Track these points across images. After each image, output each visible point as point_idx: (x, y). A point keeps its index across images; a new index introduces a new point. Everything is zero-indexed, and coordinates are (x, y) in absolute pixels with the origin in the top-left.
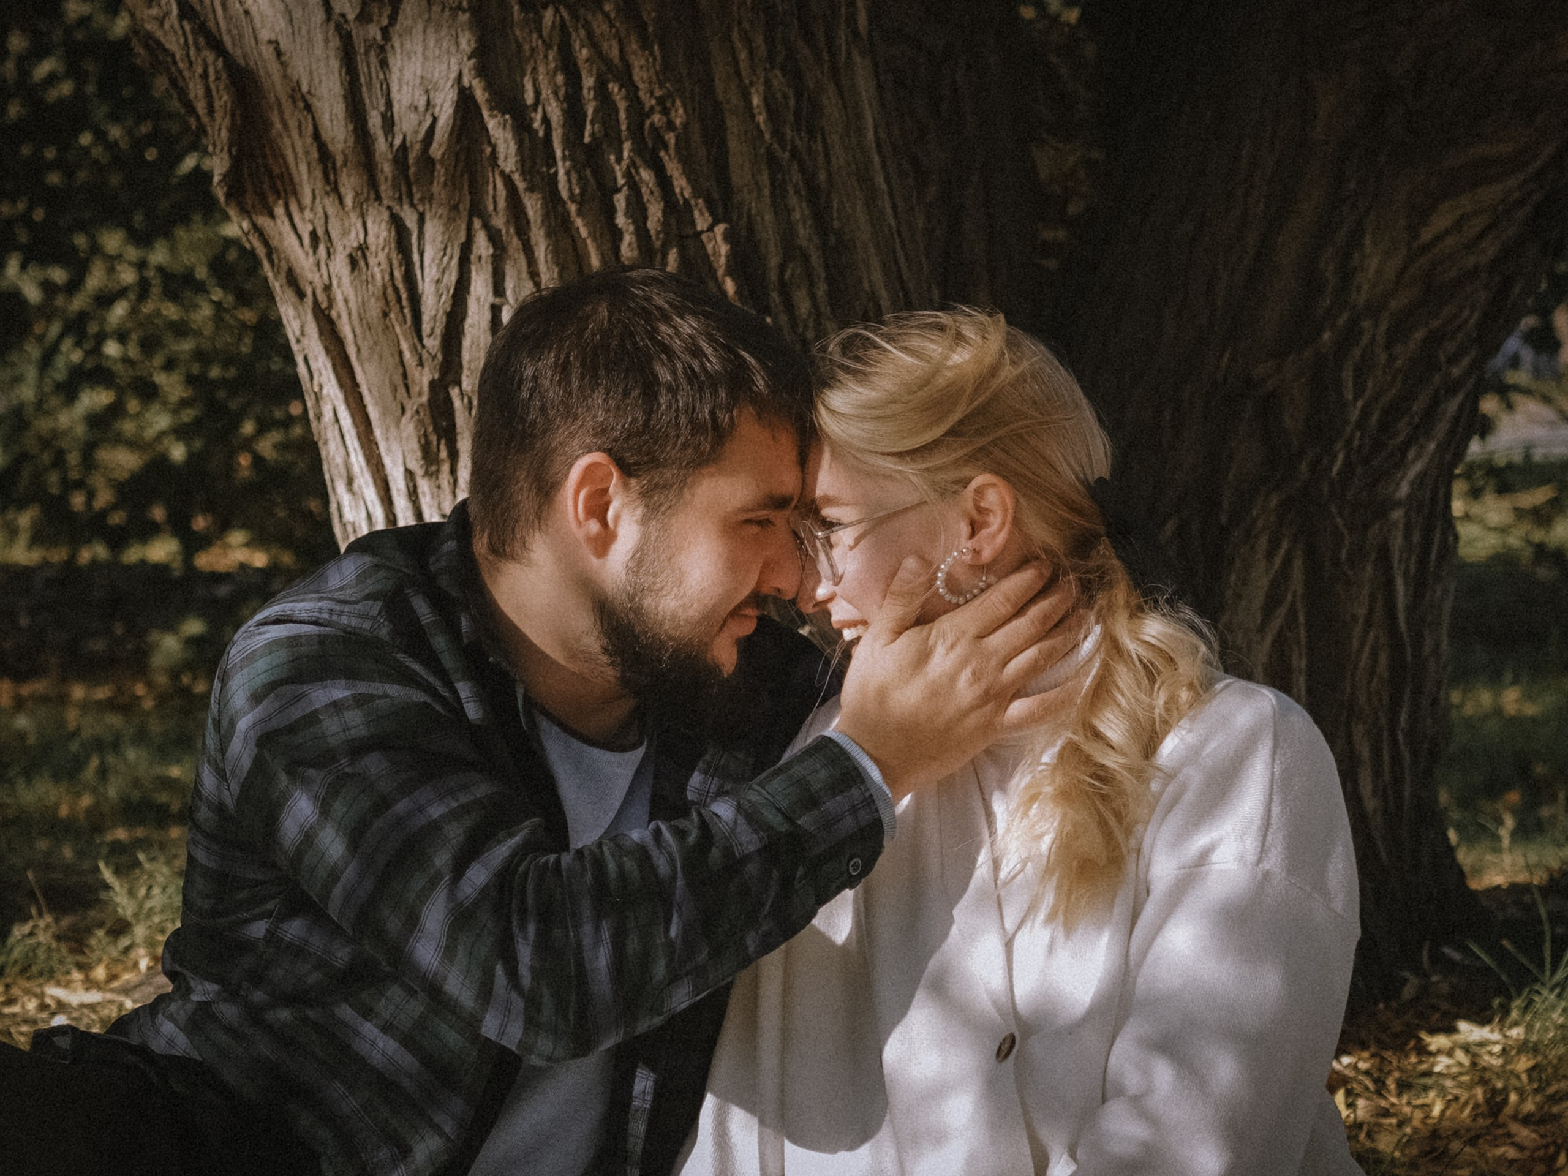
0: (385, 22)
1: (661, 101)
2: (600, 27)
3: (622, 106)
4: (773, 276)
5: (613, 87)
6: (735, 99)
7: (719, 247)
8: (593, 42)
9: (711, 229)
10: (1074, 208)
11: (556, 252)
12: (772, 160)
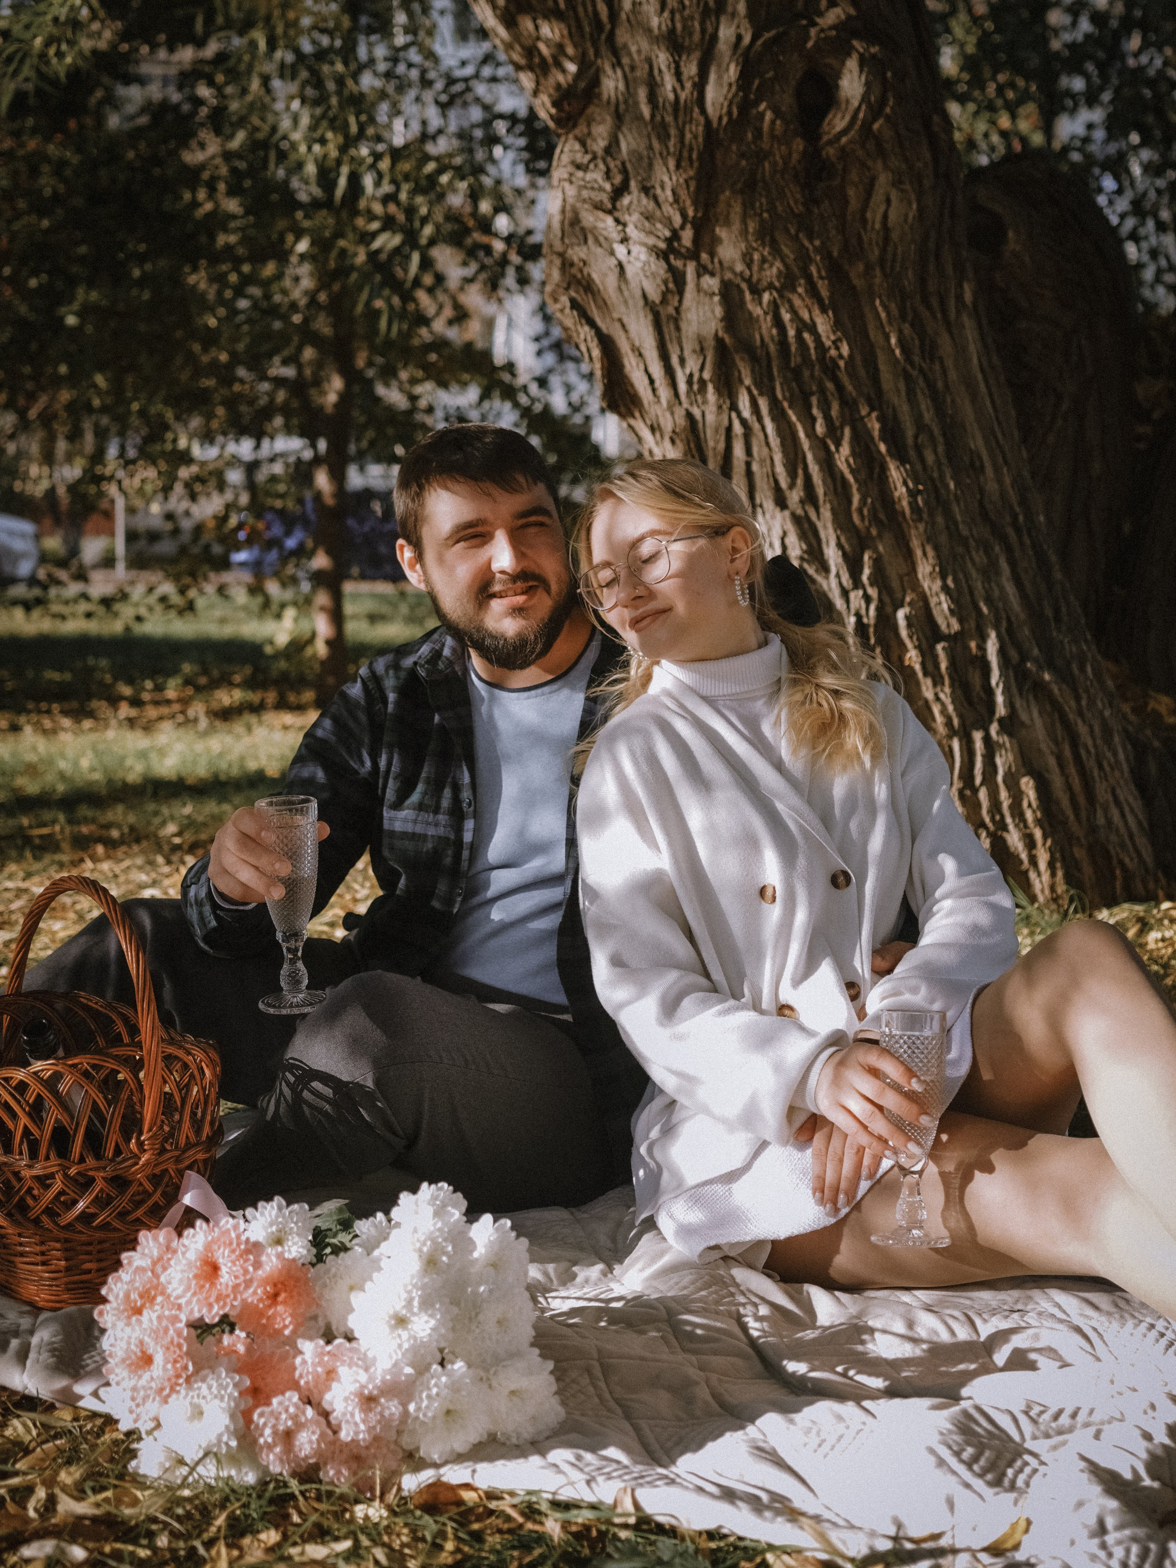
0: (676, 304)
1: (834, 342)
2: (797, 302)
3: (812, 345)
4: (910, 441)
5: (806, 335)
6: (881, 341)
7: (875, 426)
8: (793, 311)
9: (869, 414)
10: (1156, 415)
11: (779, 431)
12: (907, 377)
